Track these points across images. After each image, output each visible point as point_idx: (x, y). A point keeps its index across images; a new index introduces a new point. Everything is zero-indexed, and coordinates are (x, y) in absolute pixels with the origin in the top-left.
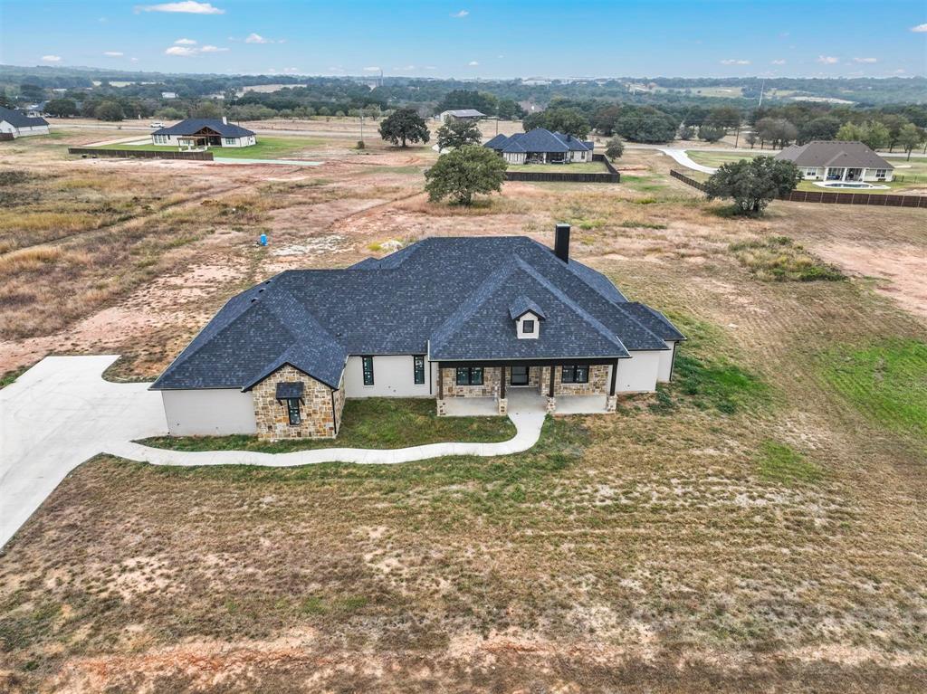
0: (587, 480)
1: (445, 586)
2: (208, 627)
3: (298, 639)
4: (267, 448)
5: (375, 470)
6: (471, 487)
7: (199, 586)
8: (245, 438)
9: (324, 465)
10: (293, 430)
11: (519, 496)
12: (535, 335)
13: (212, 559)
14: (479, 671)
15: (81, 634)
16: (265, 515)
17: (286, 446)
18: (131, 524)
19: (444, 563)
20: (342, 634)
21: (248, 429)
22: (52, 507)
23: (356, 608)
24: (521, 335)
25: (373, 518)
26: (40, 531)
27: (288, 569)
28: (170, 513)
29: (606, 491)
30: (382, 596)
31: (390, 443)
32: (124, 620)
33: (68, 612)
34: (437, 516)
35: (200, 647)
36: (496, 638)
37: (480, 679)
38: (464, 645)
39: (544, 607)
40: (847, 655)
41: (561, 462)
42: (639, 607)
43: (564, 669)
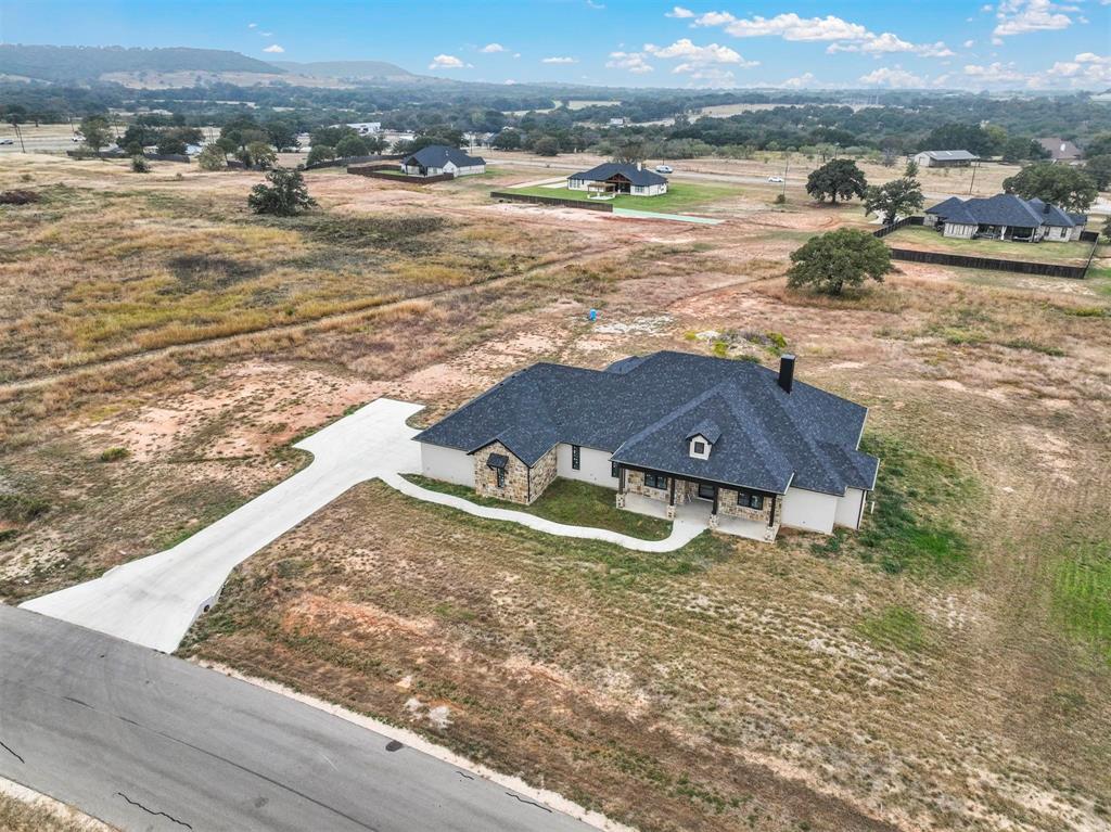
0: (696, 589)
1: (531, 625)
2: (379, 601)
3: (422, 624)
4: (477, 500)
5: (539, 536)
6: (599, 567)
7: (387, 577)
8: (468, 489)
9: (507, 523)
10: (500, 492)
11: (630, 585)
12: (705, 456)
13: (403, 563)
14: (516, 681)
15: (316, 582)
16: (449, 546)
17: (491, 502)
18: (371, 529)
19: (541, 612)
20: (449, 631)
21: (471, 484)
22: (334, 506)
23: (466, 619)
24: (693, 454)
25: (516, 568)
26: (323, 518)
27: (443, 583)
28: (396, 528)
29: (703, 601)
30: (486, 618)
31: (564, 519)
32: (339, 582)
33: (316, 568)
34: (560, 579)
35: (370, 610)
36: (539, 667)
37: (513, 685)
38: (516, 663)
39: (586, 660)
40: (786, 771)
41: (685, 569)
42: (653, 684)
43: (570, 700)
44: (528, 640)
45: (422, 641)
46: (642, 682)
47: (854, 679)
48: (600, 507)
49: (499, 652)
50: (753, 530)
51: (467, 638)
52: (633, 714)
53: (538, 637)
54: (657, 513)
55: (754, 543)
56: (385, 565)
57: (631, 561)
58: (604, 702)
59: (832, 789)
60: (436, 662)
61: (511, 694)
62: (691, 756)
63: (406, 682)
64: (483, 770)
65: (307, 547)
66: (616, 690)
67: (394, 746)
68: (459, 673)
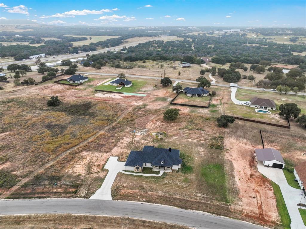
0: (165, 180)
1: (149, 188)
2: (131, 189)
3: (137, 191)
4: (135, 173)
5: (145, 176)
6: (154, 179)
7: (130, 186)
9: (140, 175)
10: (138, 171)
11: (158, 181)
12: (163, 163)
13: (131, 184)
16: (135, 180)
17: (137, 173)
18: (123, 179)
19: (149, 186)
20: (140, 191)
21: (133, 170)
22: (117, 177)
23: (142, 189)
25: (144, 181)
26: (116, 179)
27: (137, 185)
28: (127, 179)
29: (166, 181)
30: (144, 188)
31: (147, 173)
32: (124, 188)
34: (150, 182)
36: (152, 193)
37: (150, 195)
38: (149, 193)
39: (156, 191)
40: (178, 197)
41: (163, 178)
42: (164, 192)
43: (156, 195)
44: (149, 190)
45: (138, 193)
46: (163, 192)
47: (183, 187)
48: (151, 171)
49: (147, 192)
50: (169, 171)
51: (143, 191)
52: (163, 195)
53: (150, 189)
54: (158, 170)
55: (170, 172)
56: (128, 184)
57: (157, 178)
58: (160, 195)
59: (182, 198)
60: (141, 194)
61: (150, 196)
62: (169, 198)
63: (139, 197)
64: (151, 204)
65: (118, 184)
66: (160, 193)
67: (142, 204)
68: (144, 195)
